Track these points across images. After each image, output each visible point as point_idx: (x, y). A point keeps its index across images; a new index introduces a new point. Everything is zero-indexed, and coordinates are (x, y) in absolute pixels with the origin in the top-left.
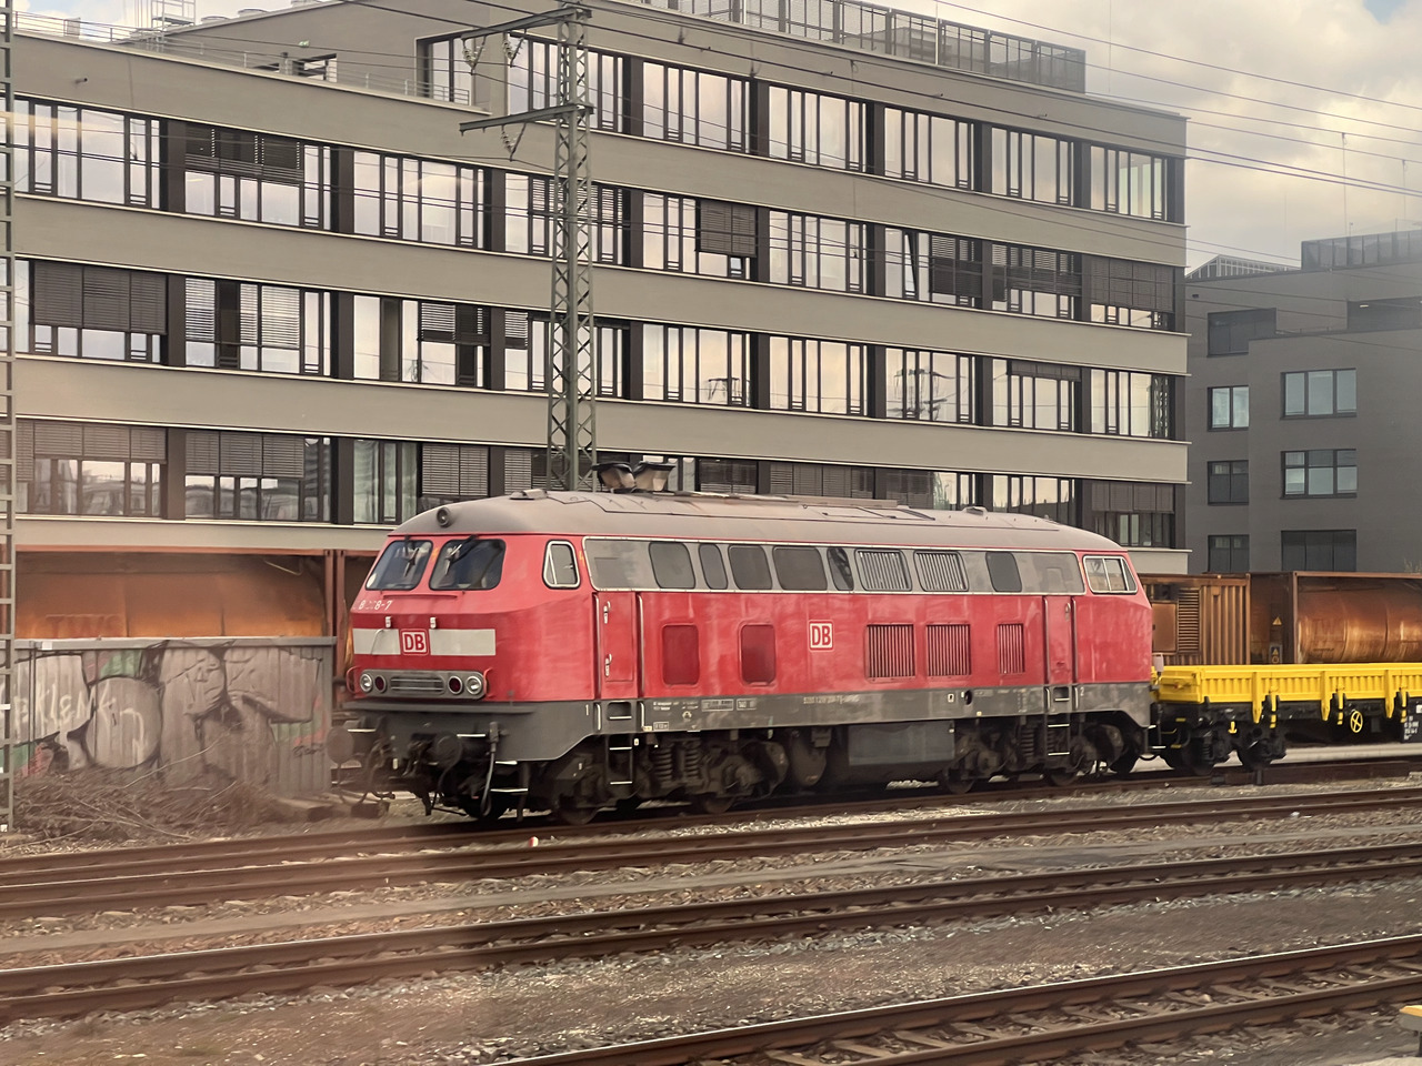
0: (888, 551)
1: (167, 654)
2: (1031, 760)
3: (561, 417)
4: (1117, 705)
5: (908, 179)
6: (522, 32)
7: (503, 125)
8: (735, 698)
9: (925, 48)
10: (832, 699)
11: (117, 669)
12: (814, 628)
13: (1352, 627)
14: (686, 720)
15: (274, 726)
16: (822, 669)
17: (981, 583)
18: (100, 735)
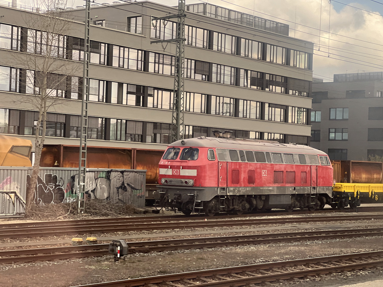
0: (278, 153)
1: (112, 173)
2: (306, 205)
3: (175, 116)
4: (325, 192)
5: (246, 57)
6: (168, 19)
7: (162, 42)
8: (246, 187)
9: (251, 23)
10: (266, 188)
11: (101, 176)
12: (263, 171)
13: (363, 174)
14: (236, 192)
15: (133, 191)
16: (264, 181)
17: (297, 162)
18: (97, 192)
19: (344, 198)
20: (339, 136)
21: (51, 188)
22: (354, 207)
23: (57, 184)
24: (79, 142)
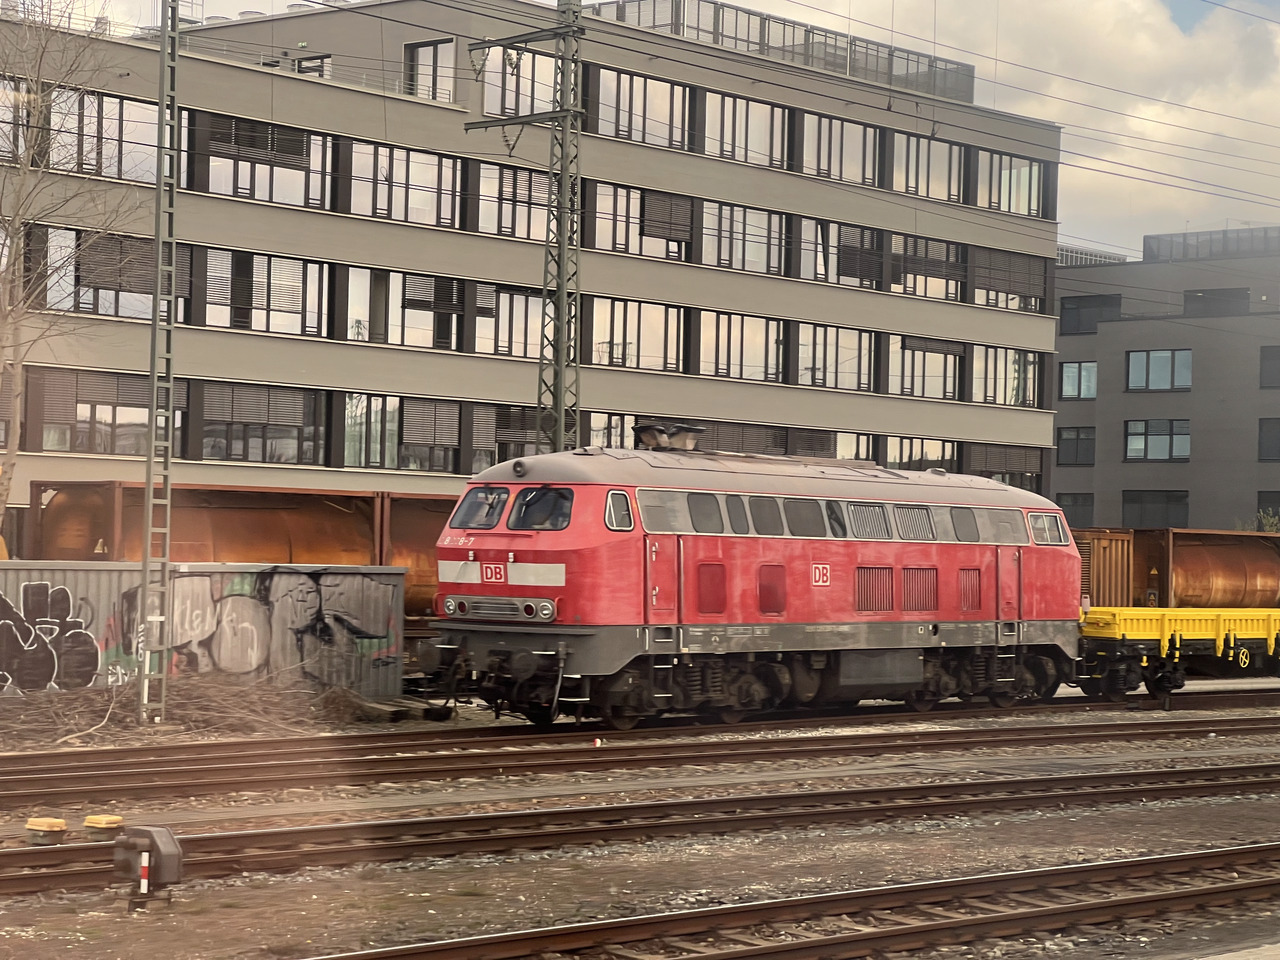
0: (873, 505)
1: (276, 578)
2: (982, 685)
3: (550, 381)
4: (1051, 640)
5: (823, 176)
7: (503, 126)
8: (753, 626)
9: (839, 61)
10: (829, 628)
11: (237, 588)
12: (816, 568)
13: (1217, 576)
14: (715, 644)
15: (358, 641)
16: (821, 603)
17: (946, 534)
18: (223, 645)
19: (1122, 659)
20: (1159, 447)
21: (45, 634)
23: (68, 619)
24: (143, 469)
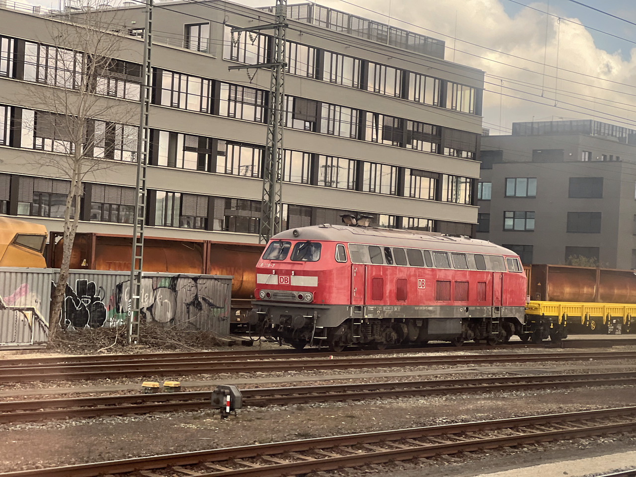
0: (443, 253)
1: (179, 280)
2: (485, 334)
3: (268, 189)
4: (514, 315)
5: (376, 93)
6: (258, 31)
7: (247, 68)
8: (394, 306)
9: (384, 37)
10: (424, 308)
11: (163, 284)
12: (419, 281)
13: (567, 287)
14: (378, 314)
15: (212, 309)
16: (421, 296)
17: (473, 266)
18: (157, 309)
19: (541, 325)
20: (520, 225)
21: (85, 303)
22: (557, 341)
23: (94, 296)
24: (132, 229)
